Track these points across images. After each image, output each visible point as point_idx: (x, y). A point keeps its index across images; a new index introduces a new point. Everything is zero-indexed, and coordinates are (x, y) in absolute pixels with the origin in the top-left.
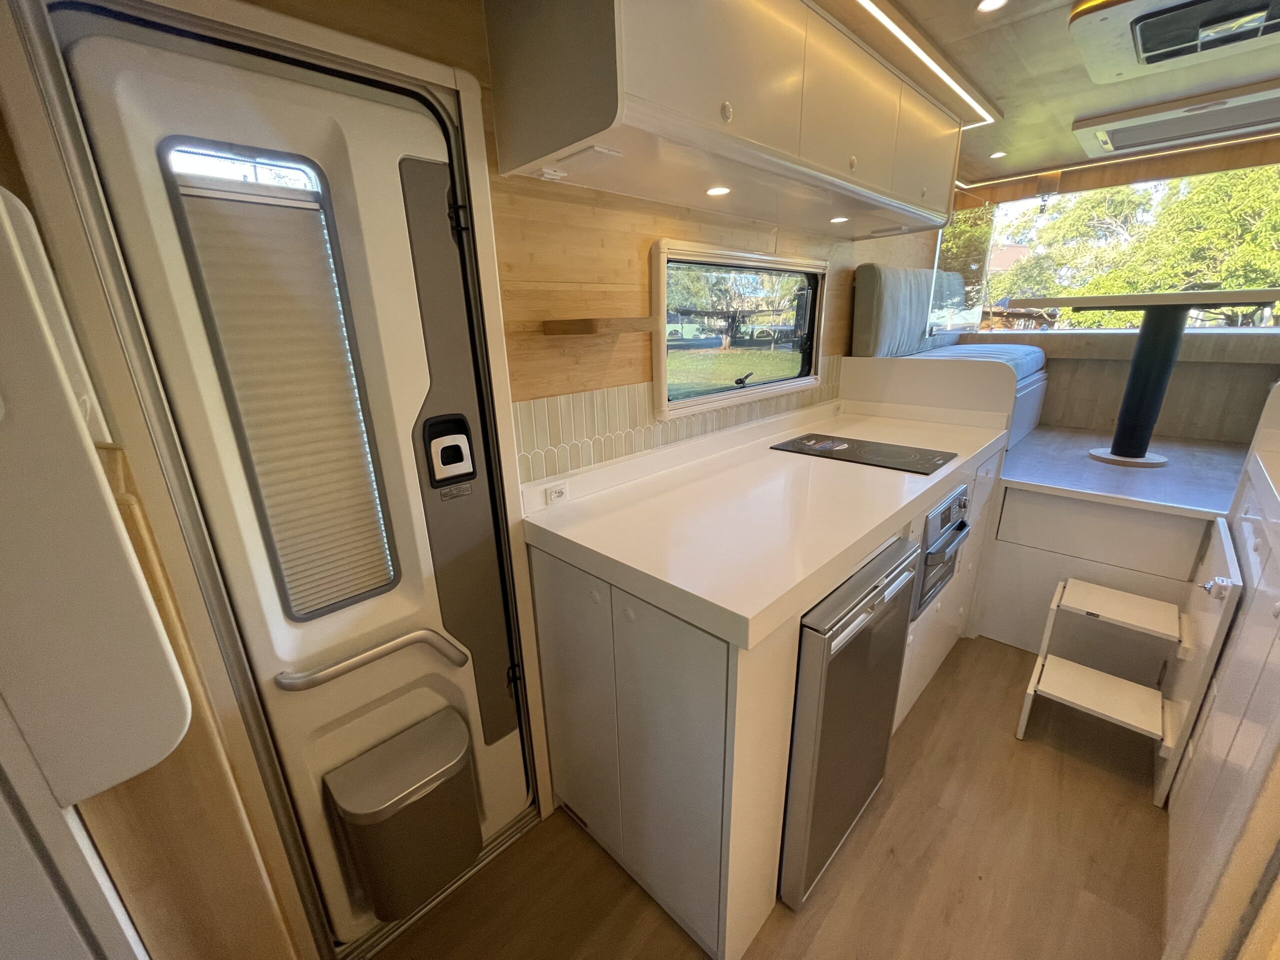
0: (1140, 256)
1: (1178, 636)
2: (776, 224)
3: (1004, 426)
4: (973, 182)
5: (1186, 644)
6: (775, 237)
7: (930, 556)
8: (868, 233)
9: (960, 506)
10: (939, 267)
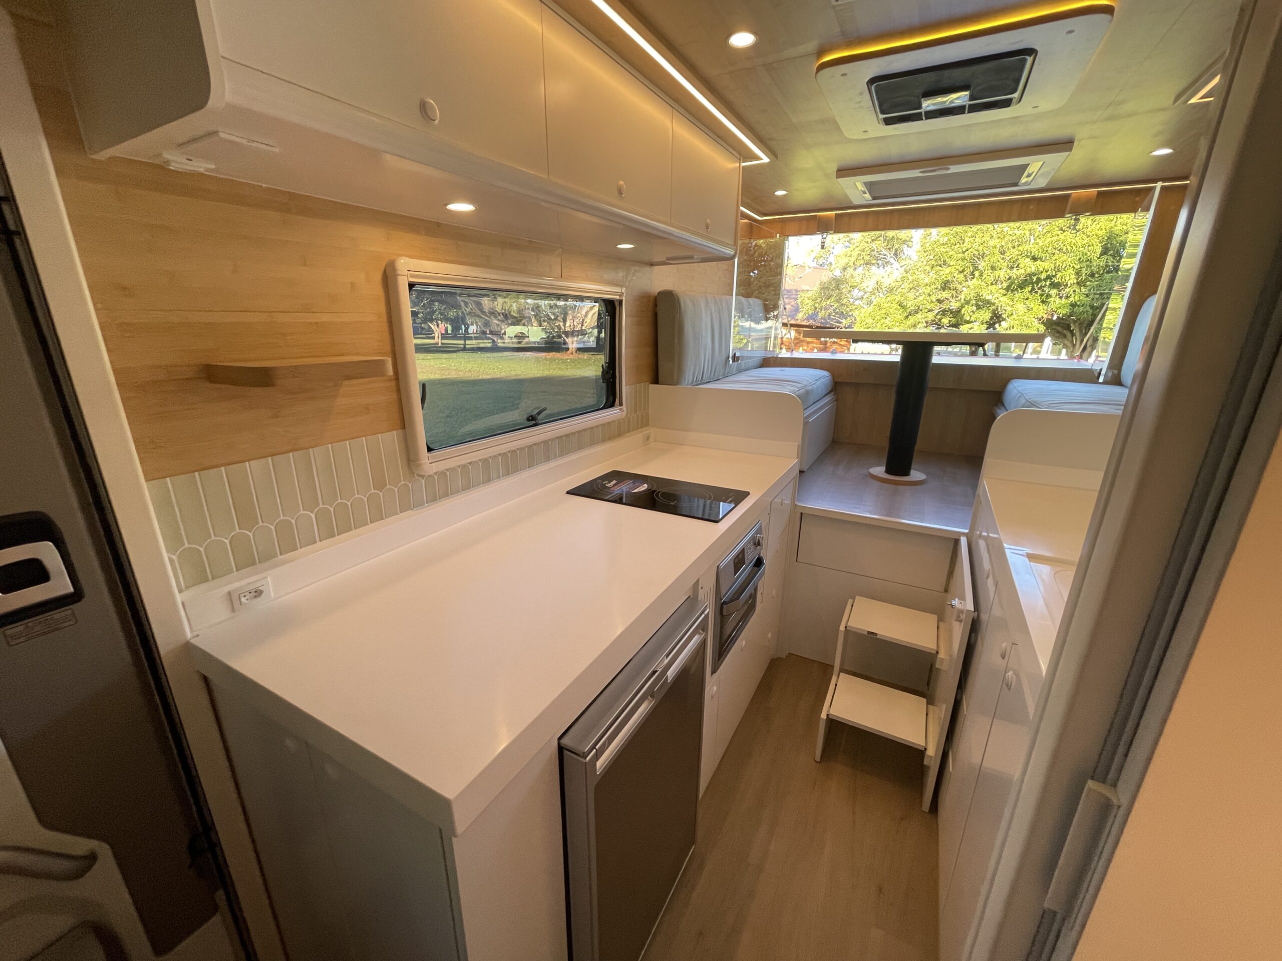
0: (906, 285)
1: (935, 648)
2: (559, 246)
3: (796, 457)
4: (766, 215)
5: (942, 655)
6: (559, 260)
7: (725, 606)
8: (663, 259)
9: (755, 544)
10: (736, 295)
